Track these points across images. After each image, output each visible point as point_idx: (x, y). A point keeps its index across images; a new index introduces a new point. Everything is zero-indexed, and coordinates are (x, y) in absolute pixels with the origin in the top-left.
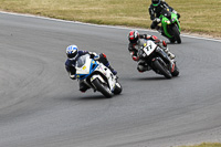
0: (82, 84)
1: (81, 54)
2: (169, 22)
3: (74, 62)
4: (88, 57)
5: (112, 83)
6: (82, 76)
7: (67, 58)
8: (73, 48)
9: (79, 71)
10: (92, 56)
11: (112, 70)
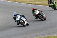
0: (18, 23)
1: (17, 15)
2: (53, 5)
3: (15, 17)
4: (19, 15)
5: (26, 23)
6: (17, 21)
7: (14, 16)
8: (15, 13)
9: (17, 19)
10: (20, 15)
11: (26, 19)
